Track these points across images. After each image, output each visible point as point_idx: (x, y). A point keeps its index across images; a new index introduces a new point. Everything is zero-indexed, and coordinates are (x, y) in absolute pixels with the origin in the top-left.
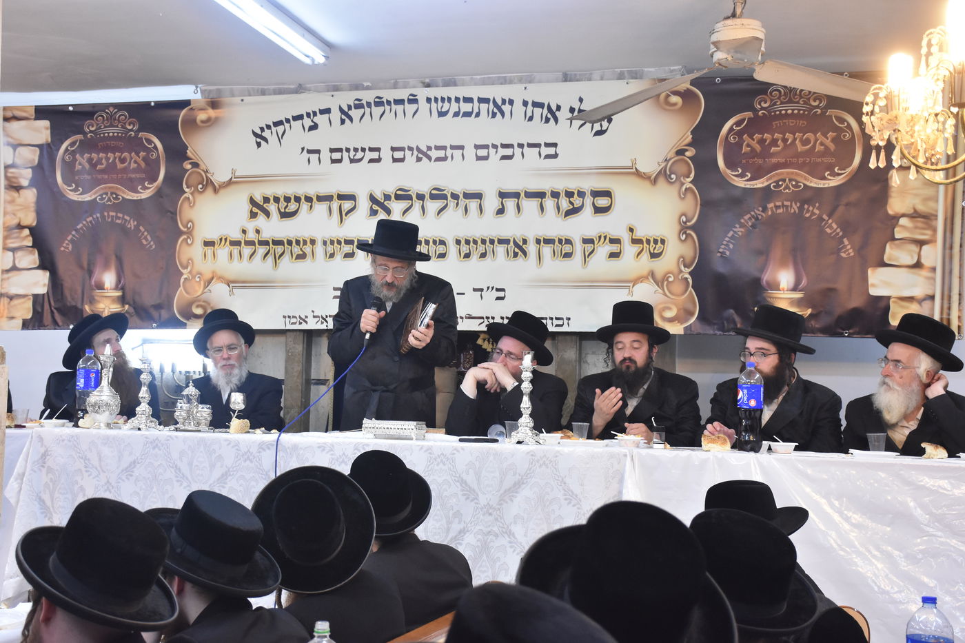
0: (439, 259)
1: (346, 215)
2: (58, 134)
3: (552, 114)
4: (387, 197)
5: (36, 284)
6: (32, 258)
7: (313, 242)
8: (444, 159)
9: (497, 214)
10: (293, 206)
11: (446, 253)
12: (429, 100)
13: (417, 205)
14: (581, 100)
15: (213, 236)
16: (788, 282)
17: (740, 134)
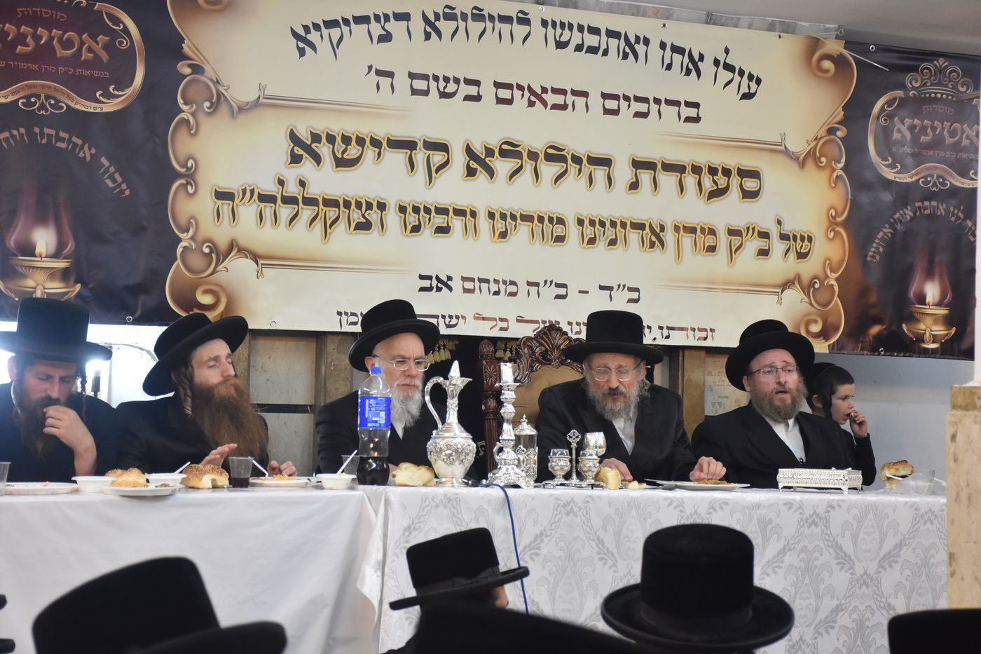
0: (556, 244)
1: (437, 171)
3: (694, 66)
4: (490, 152)
7: (382, 206)
8: (563, 107)
9: (629, 190)
10: (353, 151)
11: (564, 236)
12: (544, 23)
13: (529, 166)
14: (727, 51)
15: (230, 184)
16: (933, 295)
17: (891, 116)
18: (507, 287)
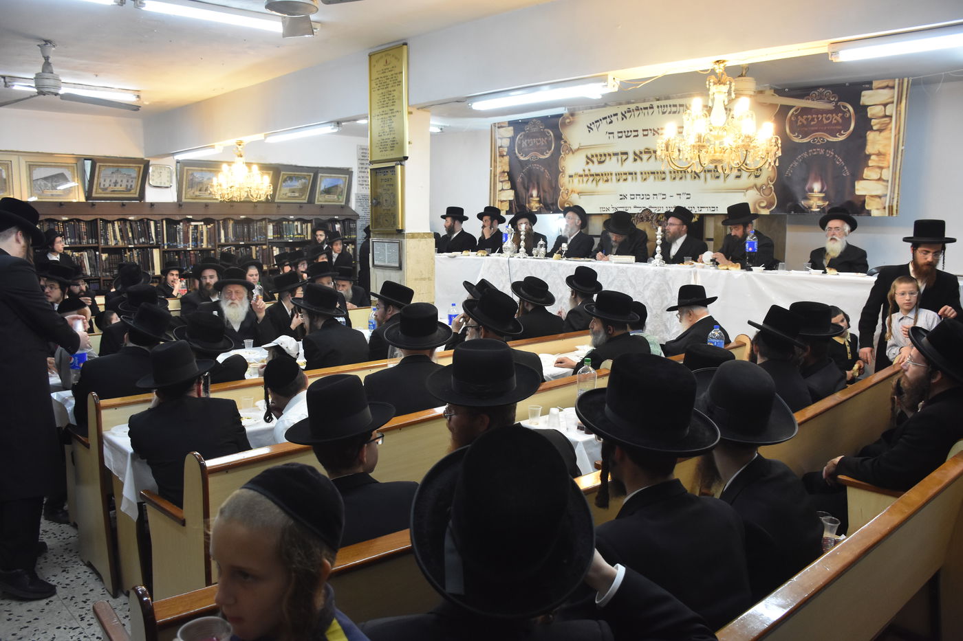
0: (662, 180)
1: (624, 161)
2: (516, 132)
4: (641, 153)
5: (510, 196)
6: (507, 185)
7: (611, 174)
10: (603, 159)
11: (665, 178)
12: (658, 107)
13: (653, 155)
15: (572, 173)
16: (818, 188)
17: (796, 116)
18: (647, 197)
